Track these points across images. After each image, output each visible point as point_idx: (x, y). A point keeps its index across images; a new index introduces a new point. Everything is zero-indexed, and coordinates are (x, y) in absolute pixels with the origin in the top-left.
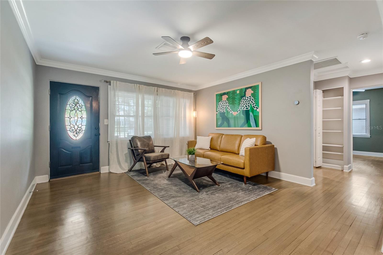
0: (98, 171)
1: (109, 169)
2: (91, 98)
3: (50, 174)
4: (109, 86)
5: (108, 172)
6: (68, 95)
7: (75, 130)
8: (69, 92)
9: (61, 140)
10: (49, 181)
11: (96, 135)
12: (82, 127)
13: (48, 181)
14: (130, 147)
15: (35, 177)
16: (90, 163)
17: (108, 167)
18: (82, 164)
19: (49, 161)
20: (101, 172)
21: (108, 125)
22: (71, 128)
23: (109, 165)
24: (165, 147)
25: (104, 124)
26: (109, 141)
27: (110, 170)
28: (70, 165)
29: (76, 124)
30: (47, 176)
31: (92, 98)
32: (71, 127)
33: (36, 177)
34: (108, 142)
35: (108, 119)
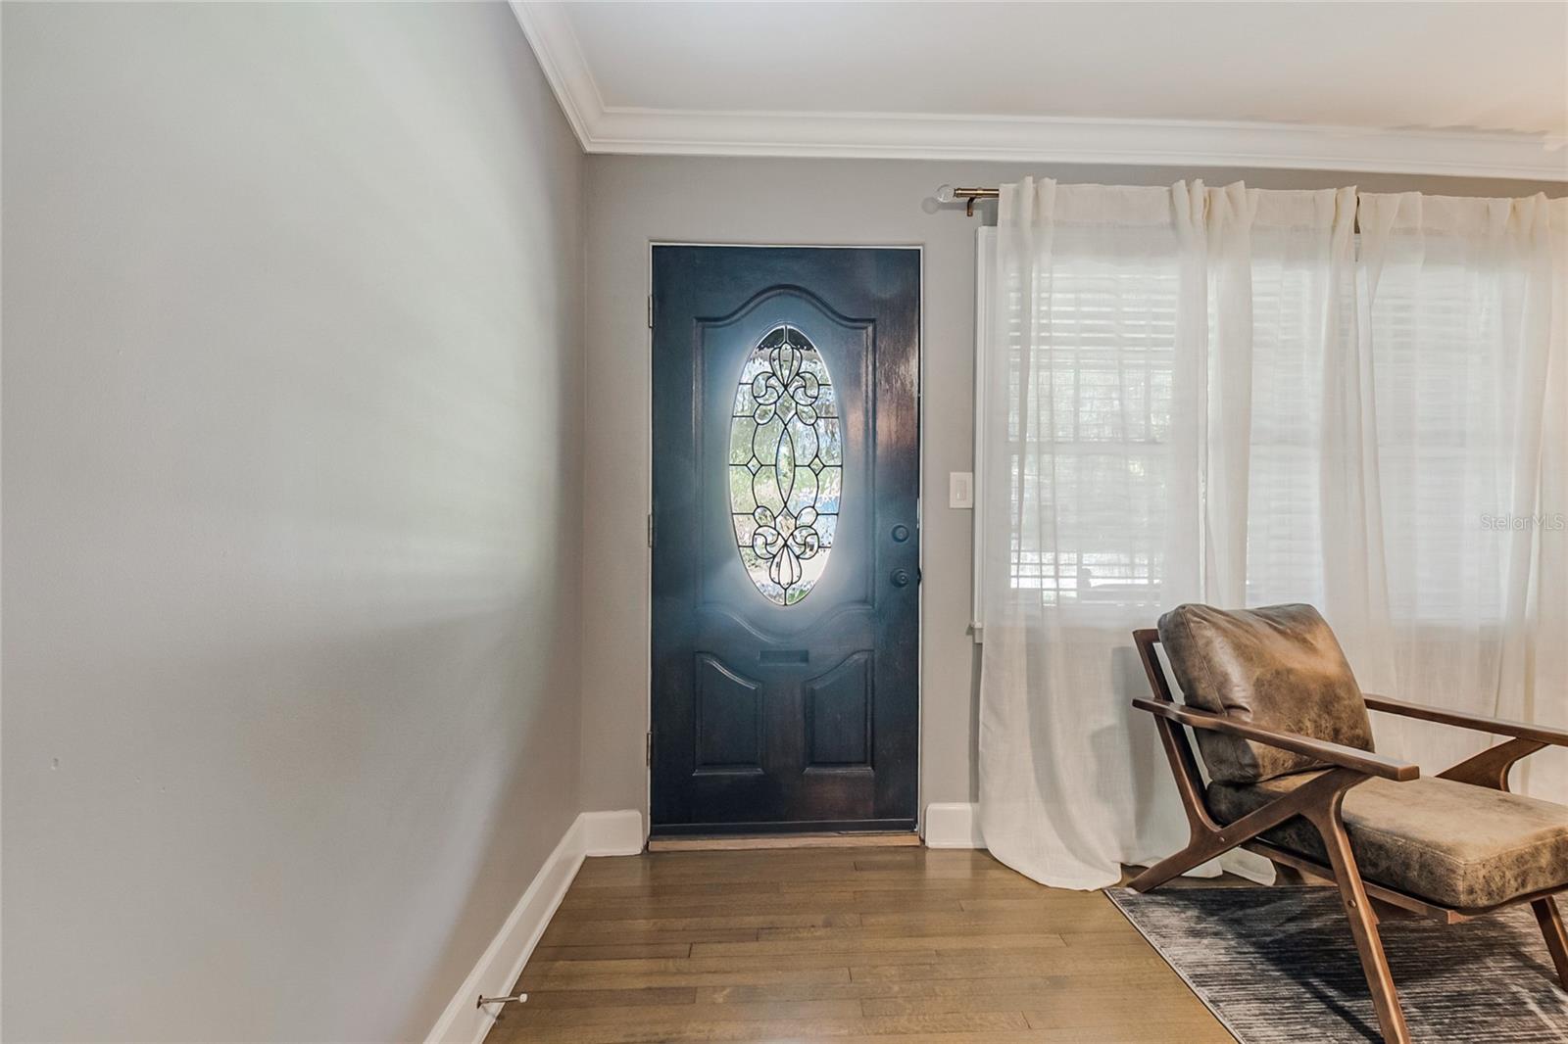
0: (910, 827)
1: (978, 831)
2: (870, 329)
3: (649, 804)
4: (983, 231)
5: (970, 844)
6: (744, 320)
7: (781, 542)
8: (748, 302)
9: (704, 603)
10: (646, 847)
11: (896, 583)
12: (821, 525)
13: (639, 852)
14: (1149, 694)
15: (580, 812)
16: (864, 763)
17: (967, 807)
18: (814, 763)
19: (649, 729)
20: (930, 843)
21: (973, 509)
22: (760, 531)
23: (975, 796)
24: (1527, 741)
25: (949, 504)
26: (978, 625)
27: (982, 838)
28: (752, 764)
29: (785, 503)
30: (636, 815)
31: (875, 329)
32: (760, 526)
33: (583, 814)
34: (971, 630)
35: (973, 471)
